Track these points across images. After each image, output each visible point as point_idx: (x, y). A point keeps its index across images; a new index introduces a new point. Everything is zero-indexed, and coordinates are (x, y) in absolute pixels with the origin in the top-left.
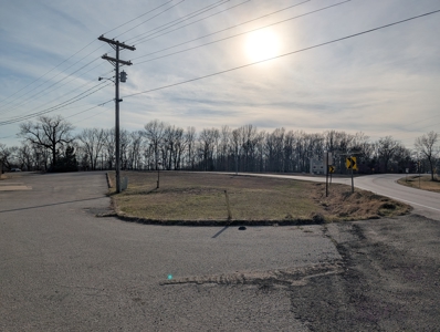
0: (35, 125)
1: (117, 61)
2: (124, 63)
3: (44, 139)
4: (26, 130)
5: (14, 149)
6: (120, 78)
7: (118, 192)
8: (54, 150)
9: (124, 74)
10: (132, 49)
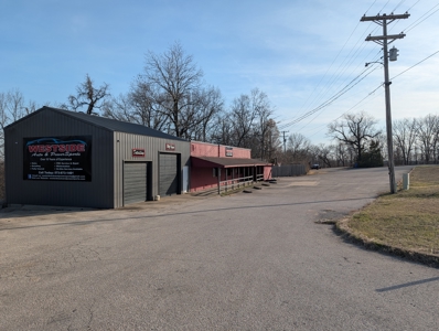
0: (340, 123)
1: (385, 38)
2: (395, 37)
3: (349, 136)
4: (333, 129)
5: (331, 147)
6: (390, 56)
7: (393, 192)
8: (359, 146)
9: (394, 50)
10: (406, 16)
